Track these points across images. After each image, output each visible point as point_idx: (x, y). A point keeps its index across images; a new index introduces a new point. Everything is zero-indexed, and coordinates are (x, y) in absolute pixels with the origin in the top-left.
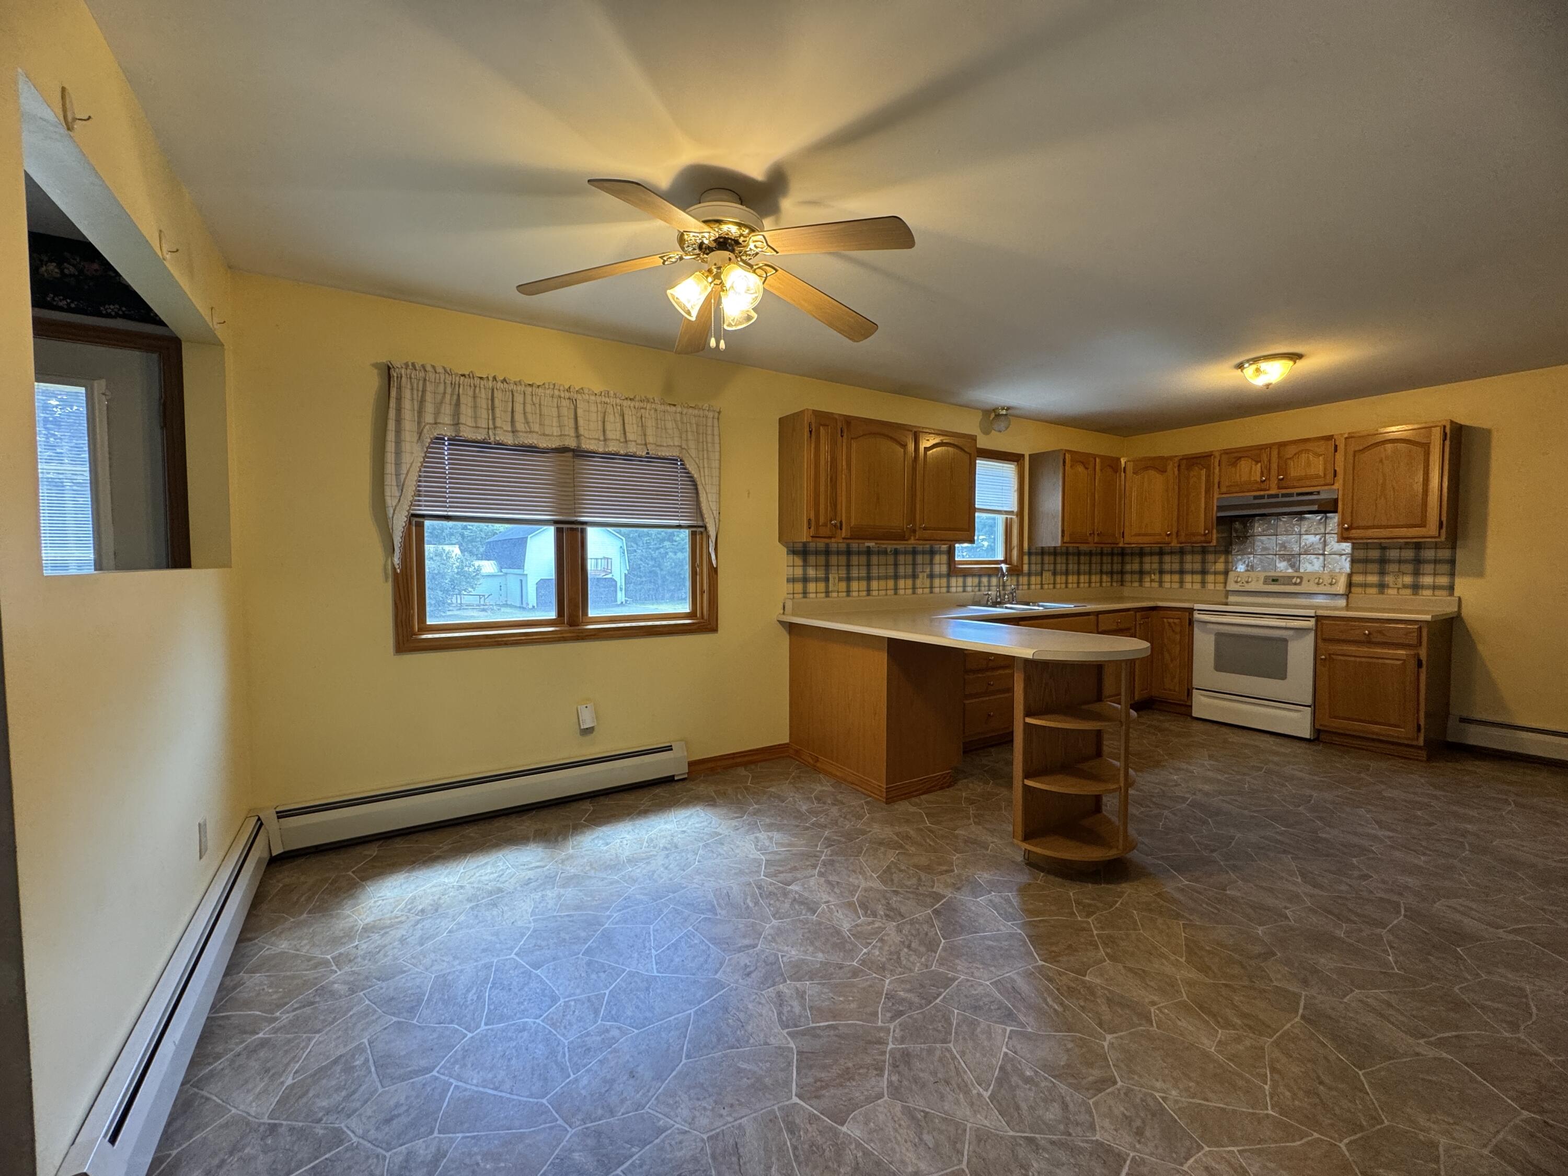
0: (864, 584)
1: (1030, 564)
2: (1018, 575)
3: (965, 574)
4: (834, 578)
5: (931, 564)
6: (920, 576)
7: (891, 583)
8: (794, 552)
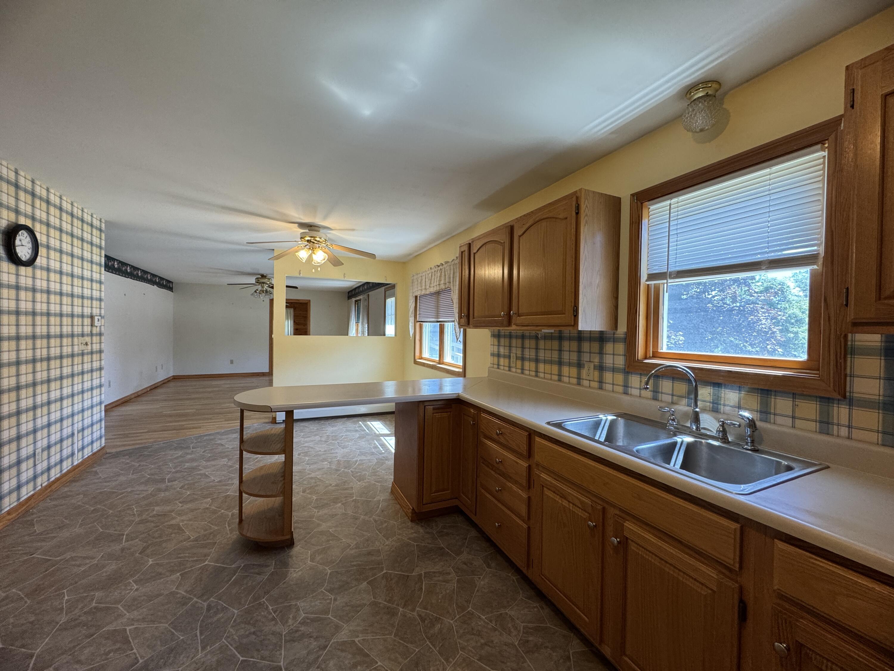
0: (533, 365)
4: (514, 357)
5: (601, 353)
6: (586, 366)
7: (555, 368)
8: (494, 335)
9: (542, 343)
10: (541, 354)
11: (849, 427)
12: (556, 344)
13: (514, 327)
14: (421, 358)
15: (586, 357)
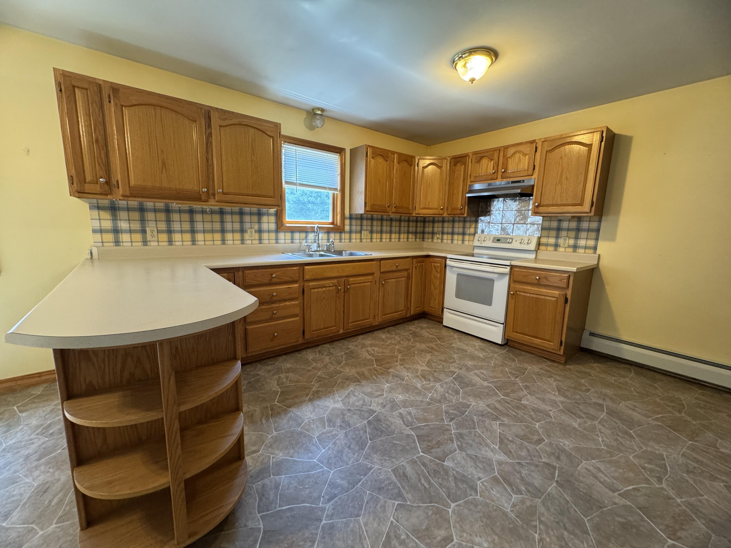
1: (351, 225)
2: (341, 233)
3: (292, 230)
4: (152, 232)
5: (259, 222)
6: (248, 231)
8: (99, 208)
9: (198, 217)
11: (344, 239)
12: (216, 217)
15: (247, 225)
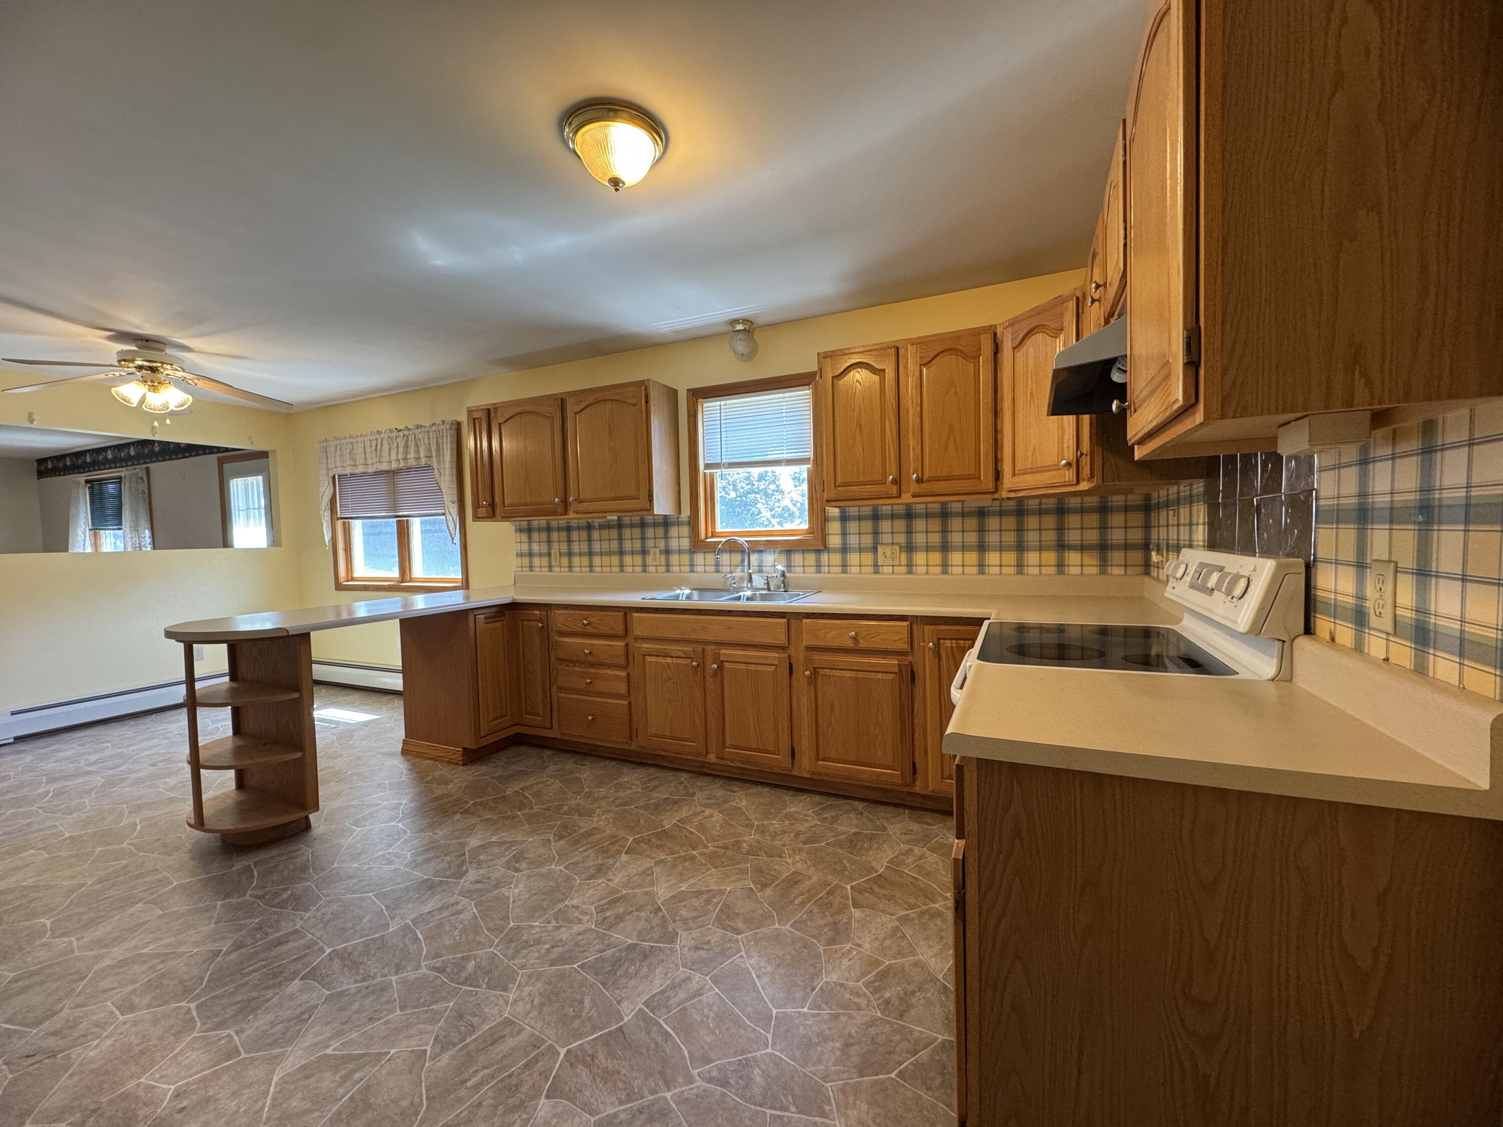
0: (585, 560)
1: (844, 534)
2: (817, 552)
3: (720, 549)
4: (555, 553)
5: (666, 537)
6: (652, 553)
7: (615, 560)
8: (520, 530)
9: (596, 534)
10: (596, 546)
11: (829, 566)
12: (614, 533)
13: (572, 515)
14: (353, 579)
15: (650, 543)
